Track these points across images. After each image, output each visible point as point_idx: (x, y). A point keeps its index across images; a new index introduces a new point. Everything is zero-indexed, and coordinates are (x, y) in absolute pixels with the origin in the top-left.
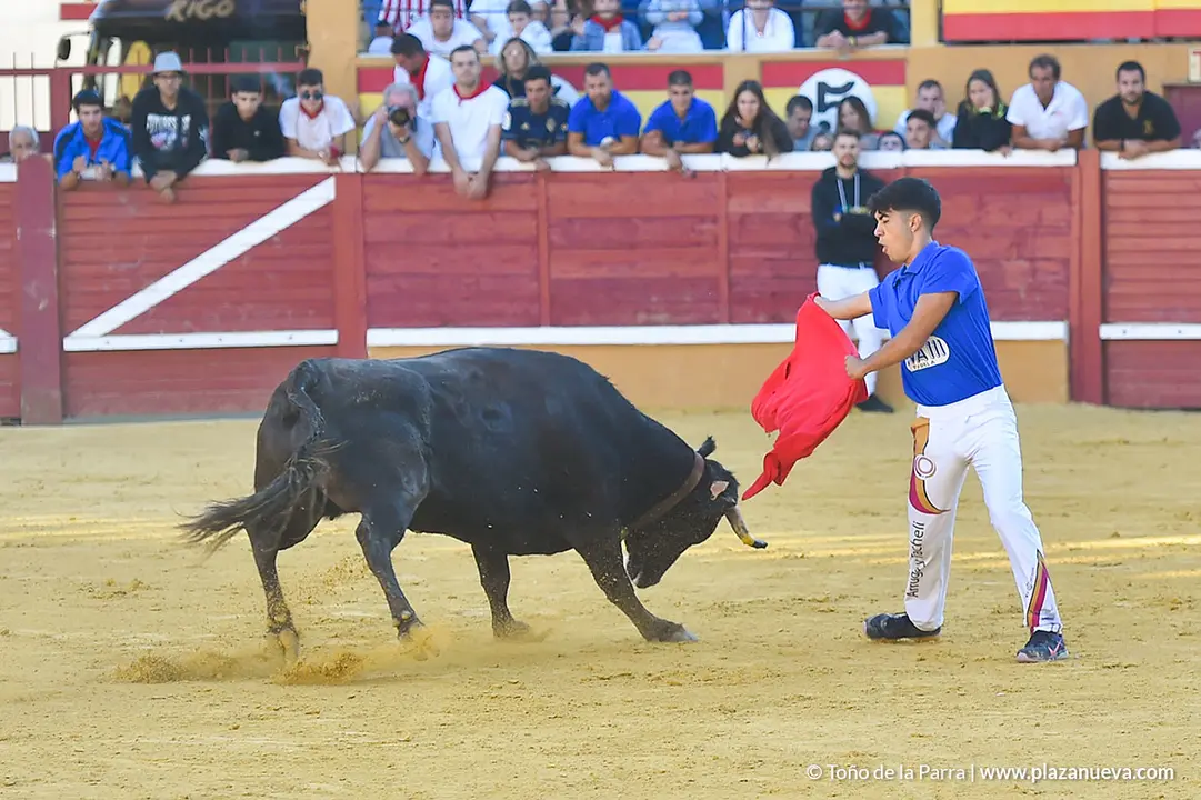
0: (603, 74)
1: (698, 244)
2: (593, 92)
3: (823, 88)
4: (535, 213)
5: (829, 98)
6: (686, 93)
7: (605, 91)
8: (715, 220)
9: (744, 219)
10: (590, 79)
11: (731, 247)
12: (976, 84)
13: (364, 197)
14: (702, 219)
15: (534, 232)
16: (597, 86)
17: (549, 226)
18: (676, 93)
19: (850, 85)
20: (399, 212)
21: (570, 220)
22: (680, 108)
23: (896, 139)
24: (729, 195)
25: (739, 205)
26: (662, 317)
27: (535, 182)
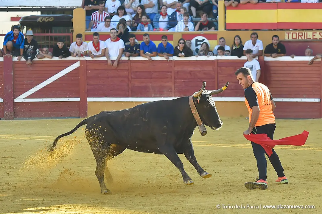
0: (147, 36)
1: (167, 78)
2: (145, 40)
3: (197, 40)
4: (128, 70)
5: (198, 43)
6: (165, 41)
7: (148, 40)
8: (171, 72)
9: (178, 72)
10: (144, 37)
11: (175, 78)
12: (236, 38)
13: (87, 66)
14: (168, 72)
15: (128, 75)
16: (146, 39)
17: (131, 73)
18: (163, 41)
19: (204, 40)
20: (95, 69)
21: (136, 72)
22: (164, 45)
23: (212, 53)
24: (174, 66)
25: (177, 69)
26: (158, 95)
27: (128, 63)
